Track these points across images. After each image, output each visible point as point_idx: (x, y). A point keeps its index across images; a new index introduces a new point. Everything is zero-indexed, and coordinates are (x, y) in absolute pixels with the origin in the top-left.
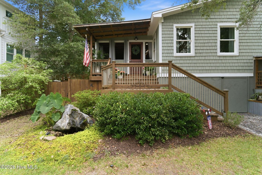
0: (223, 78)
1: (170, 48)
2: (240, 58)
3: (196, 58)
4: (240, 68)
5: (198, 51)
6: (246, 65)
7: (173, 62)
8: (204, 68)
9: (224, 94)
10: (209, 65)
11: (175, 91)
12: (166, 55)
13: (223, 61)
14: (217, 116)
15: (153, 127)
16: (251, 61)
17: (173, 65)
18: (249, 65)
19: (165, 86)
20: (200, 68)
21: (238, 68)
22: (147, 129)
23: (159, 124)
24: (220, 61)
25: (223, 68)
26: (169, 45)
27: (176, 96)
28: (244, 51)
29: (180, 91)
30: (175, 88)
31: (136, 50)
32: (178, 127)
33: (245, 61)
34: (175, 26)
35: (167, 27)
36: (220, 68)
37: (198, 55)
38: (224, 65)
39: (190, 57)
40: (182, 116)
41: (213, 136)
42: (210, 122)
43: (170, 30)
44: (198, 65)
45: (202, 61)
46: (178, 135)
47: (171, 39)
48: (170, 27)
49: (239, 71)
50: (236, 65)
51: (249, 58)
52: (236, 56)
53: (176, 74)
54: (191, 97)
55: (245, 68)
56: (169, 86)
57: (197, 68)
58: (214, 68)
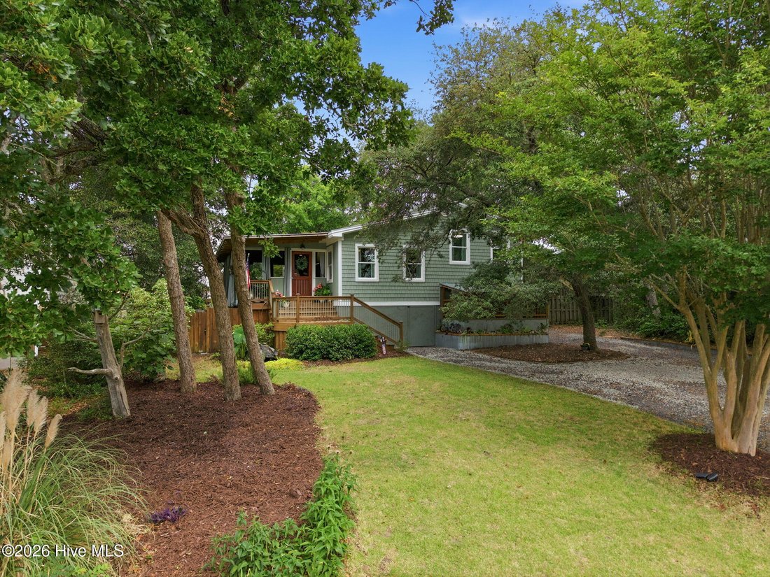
0: (409, 307)
1: (351, 272)
2: (426, 285)
3: (380, 284)
4: (427, 296)
5: (383, 276)
6: (433, 292)
7: (355, 296)
8: (389, 296)
9: (400, 325)
10: (394, 292)
11: (356, 323)
12: (347, 280)
13: (409, 288)
14: (393, 346)
15: (341, 348)
16: (437, 288)
17: (355, 298)
18: (436, 292)
19: (347, 318)
20: (385, 296)
21: (424, 296)
22: (338, 350)
23: (346, 347)
24: (406, 288)
25: (409, 296)
26: (350, 268)
27: (357, 327)
28: (430, 277)
29: (362, 323)
30: (357, 320)
31: (302, 263)
32: (358, 350)
33: (432, 288)
34: (358, 245)
35: (348, 246)
36: (406, 296)
37: (382, 280)
38: (411, 292)
39: (374, 282)
40: (361, 341)
41: (384, 357)
42: (384, 348)
43: (351, 250)
44: (382, 292)
45: (387, 288)
46: (357, 357)
47: (353, 261)
48: (351, 247)
49: (425, 299)
50: (423, 292)
51: (435, 285)
52: (422, 283)
53: (355, 304)
54: (370, 328)
55: (431, 296)
56: (351, 318)
57: (381, 296)
58: (399, 296)
